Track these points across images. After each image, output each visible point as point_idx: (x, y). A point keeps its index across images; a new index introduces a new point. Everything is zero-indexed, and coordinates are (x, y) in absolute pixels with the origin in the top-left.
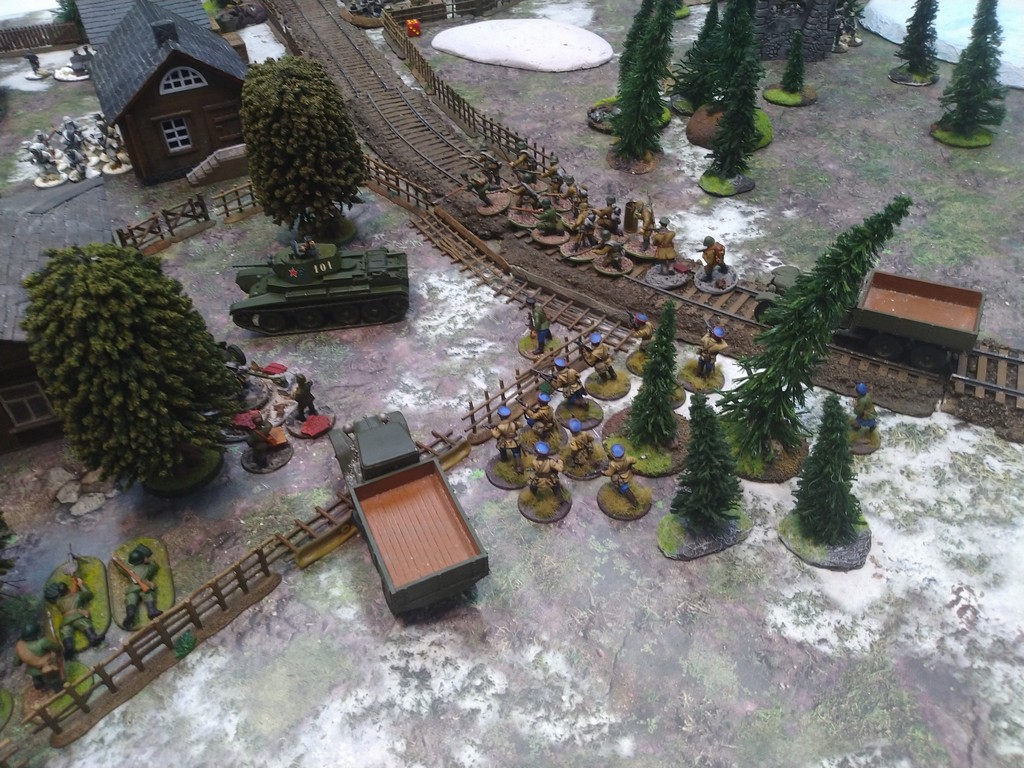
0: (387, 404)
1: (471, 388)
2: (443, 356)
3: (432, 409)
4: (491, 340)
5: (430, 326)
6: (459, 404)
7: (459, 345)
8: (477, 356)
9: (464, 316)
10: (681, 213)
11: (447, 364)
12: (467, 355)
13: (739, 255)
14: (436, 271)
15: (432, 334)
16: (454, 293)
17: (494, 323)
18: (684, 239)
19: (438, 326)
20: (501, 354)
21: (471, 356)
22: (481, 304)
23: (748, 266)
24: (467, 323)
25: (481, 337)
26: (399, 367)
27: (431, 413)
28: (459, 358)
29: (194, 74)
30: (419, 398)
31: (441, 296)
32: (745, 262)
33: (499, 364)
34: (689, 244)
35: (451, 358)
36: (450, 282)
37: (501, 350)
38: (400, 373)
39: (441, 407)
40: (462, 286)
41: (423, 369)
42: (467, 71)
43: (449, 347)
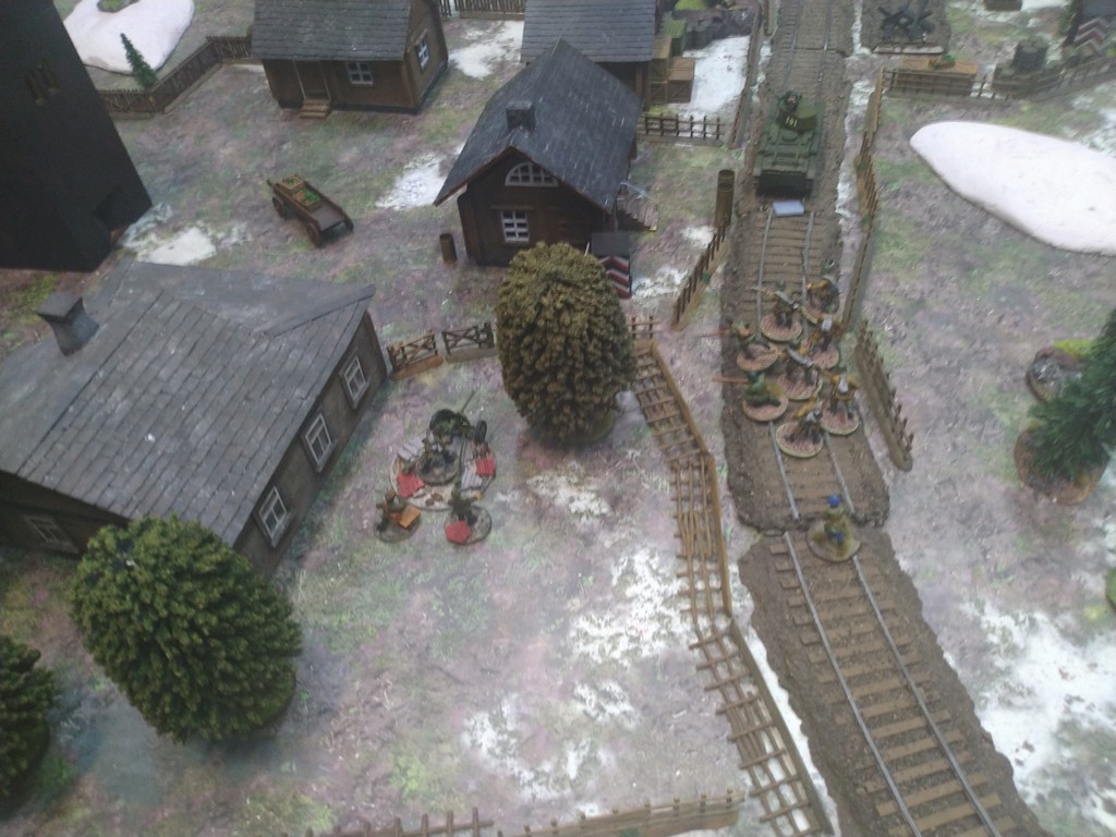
0: (465, 729)
1: (558, 767)
2: (567, 693)
3: (499, 770)
4: (632, 702)
5: (586, 634)
6: (530, 784)
7: (594, 687)
8: (600, 718)
9: (633, 639)
10: (1040, 616)
11: (562, 708)
12: (591, 709)
13: (1067, 753)
14: (653, 545)
15: (581, 647)
16: (647, 594)
17: (655, 674)
18: (1007, 672)
19: (594, 638)
20: (627, 733)
21: (593, 714)
22: (663, 632)
23: (1064, 784)
24: (627, 654)
25: (625, 688)
26: (513, 681)
27: (494, 777)
28: (579, 707)
30: (499, 743)
31: (630, 592)
32: (1065, 774)
33: (614, 748)
34: (1006, 685)
35: (573, 701)
36: (655, 573)
37: (630, 725)
38: (508, 690)
39: (509, 773)
40: (663, 588)
41: (533, 700)
42: (930, 203)
43: (583, 682)
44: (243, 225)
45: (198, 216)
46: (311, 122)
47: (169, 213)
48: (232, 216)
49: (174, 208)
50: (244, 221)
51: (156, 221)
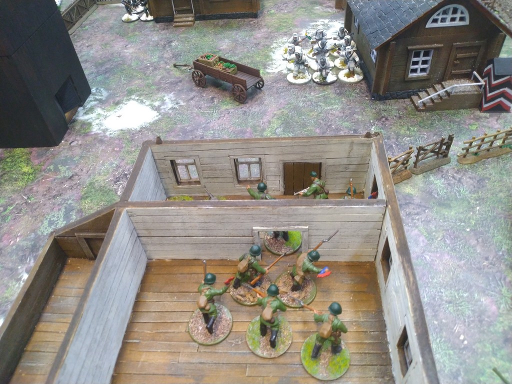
29: (462, 13)
44: (172, 95)
45: (130, 93)
46: (184, 29)
47: (105, 94)
48: (158, 90)
49: (107, 89)
50: (171, 92)
51: (96, 100)
